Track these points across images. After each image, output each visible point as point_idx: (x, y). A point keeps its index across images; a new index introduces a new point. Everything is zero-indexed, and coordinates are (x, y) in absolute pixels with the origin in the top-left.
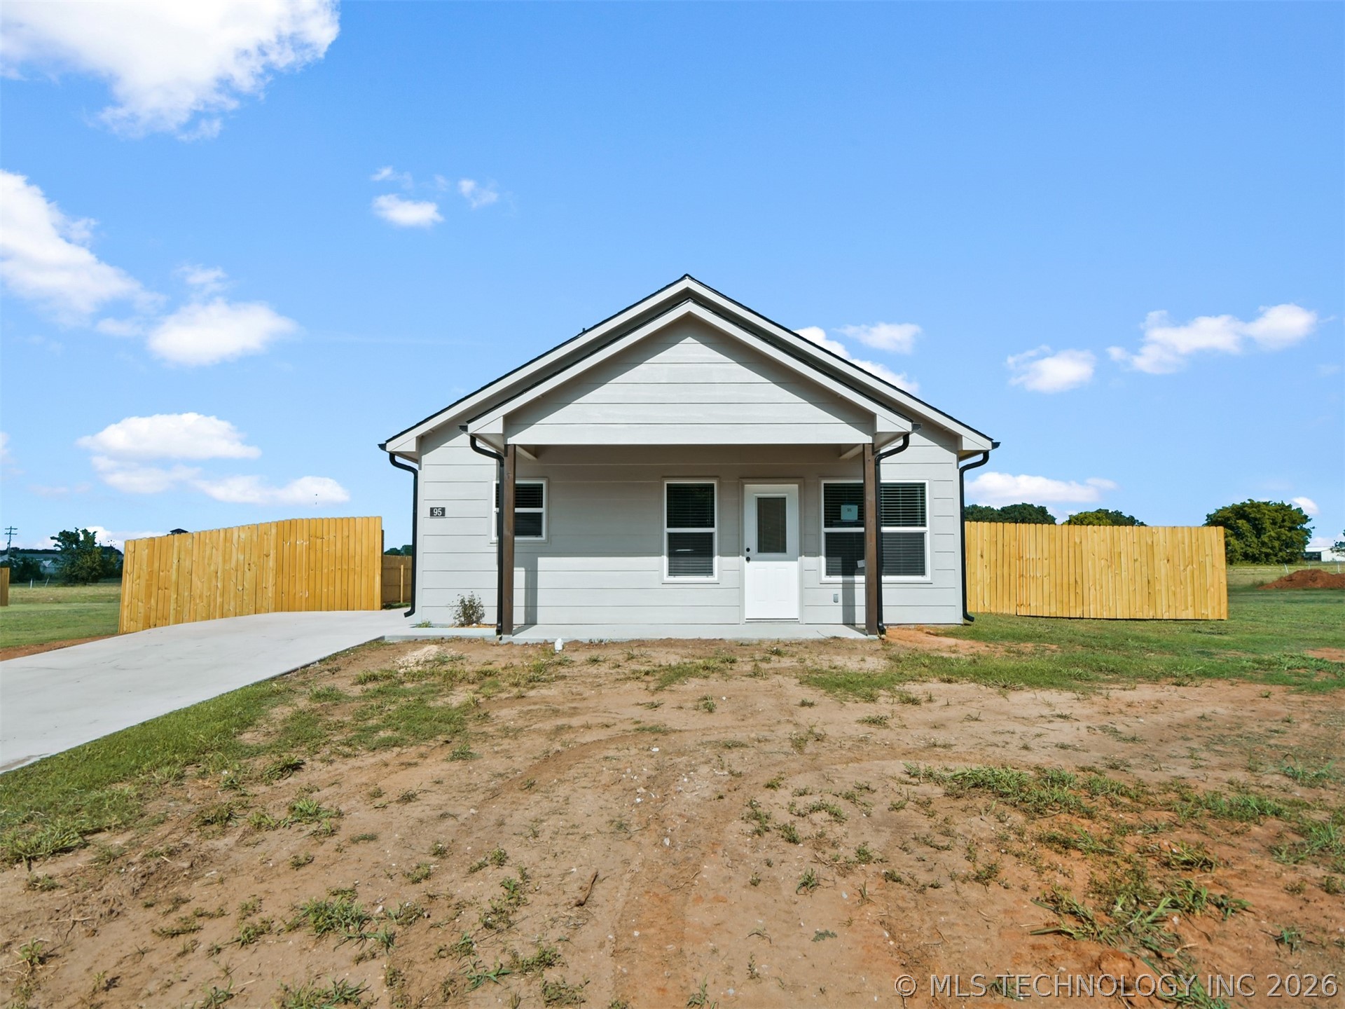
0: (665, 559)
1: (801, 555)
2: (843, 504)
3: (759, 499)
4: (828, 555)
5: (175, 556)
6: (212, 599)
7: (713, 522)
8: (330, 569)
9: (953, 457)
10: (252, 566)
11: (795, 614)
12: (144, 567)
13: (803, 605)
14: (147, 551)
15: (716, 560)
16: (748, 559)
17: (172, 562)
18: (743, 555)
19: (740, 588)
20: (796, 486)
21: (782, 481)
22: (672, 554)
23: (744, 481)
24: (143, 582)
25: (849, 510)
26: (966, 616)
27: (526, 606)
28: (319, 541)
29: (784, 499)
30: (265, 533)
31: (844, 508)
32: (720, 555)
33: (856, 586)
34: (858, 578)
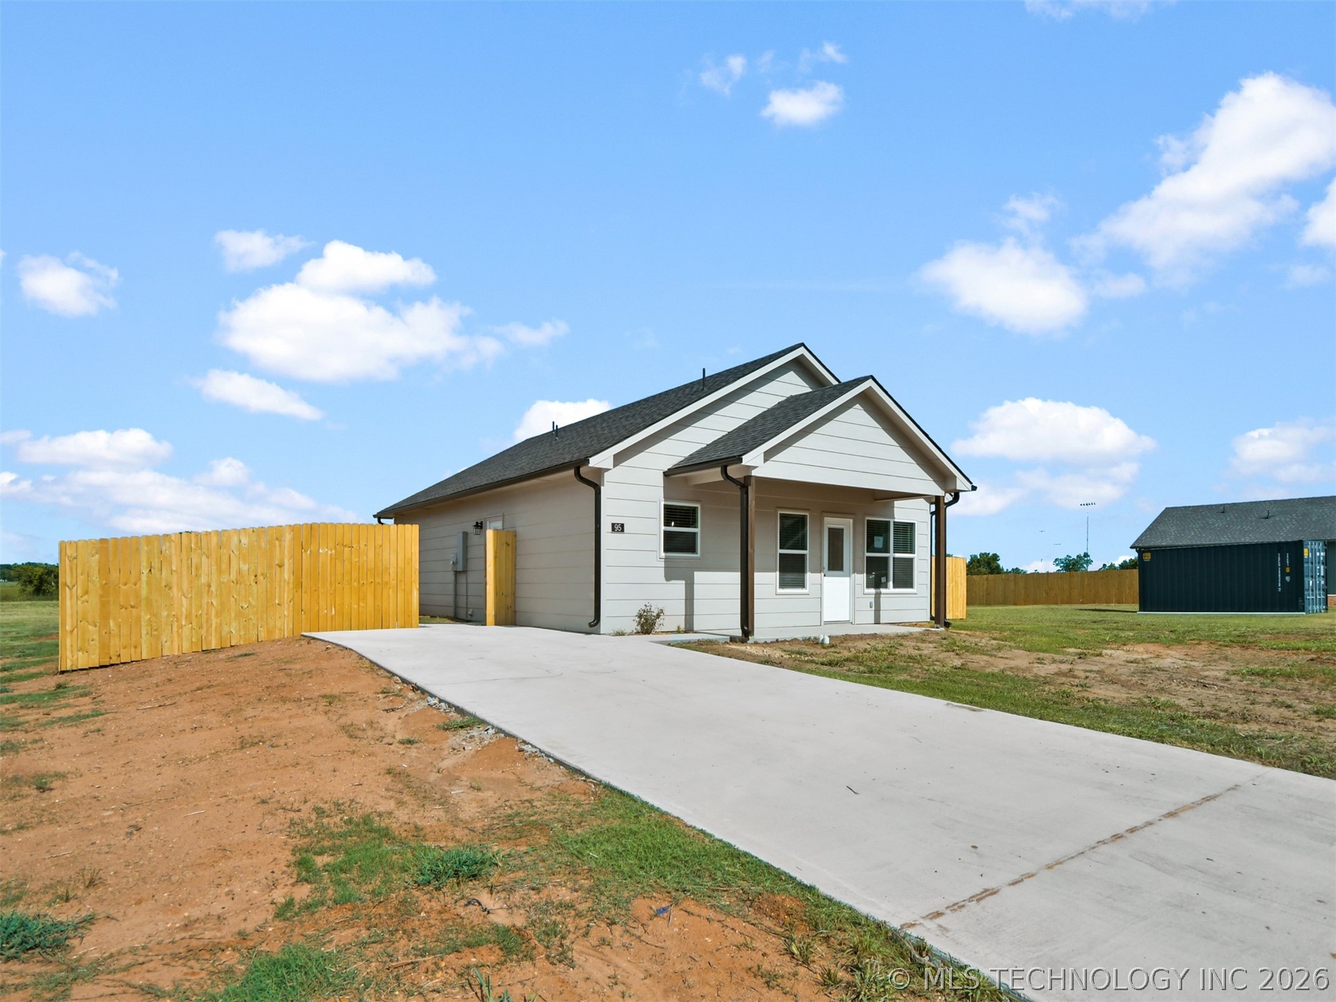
0: (778, 574)
1: (854, 573)
2: (875, 535)
3: (830, 530)
4: (867, 573)
5: (144, 564)
6: (204, 620)
8: (361, 582)
10: (260, 578)
11: (847, 616)
12: (95, 577)
13: (852, 610)
14: (97, 556)
15: (807, 576)
16: (822, 575)
17: (141, 573)
18: (820, 572)
19: (821, 598)
20: (850, 520)
21: (833, 515)
22: (783, 570)
23: (825, 514)
24: (94, 599)
25: (879, 540)
27: (686, 615)
28: (347, 549)
29: (843, 529)
30: (277, 539)
31: (877, 538)
32: (809, 571)
33: (882, 596)
34: (883, 590)
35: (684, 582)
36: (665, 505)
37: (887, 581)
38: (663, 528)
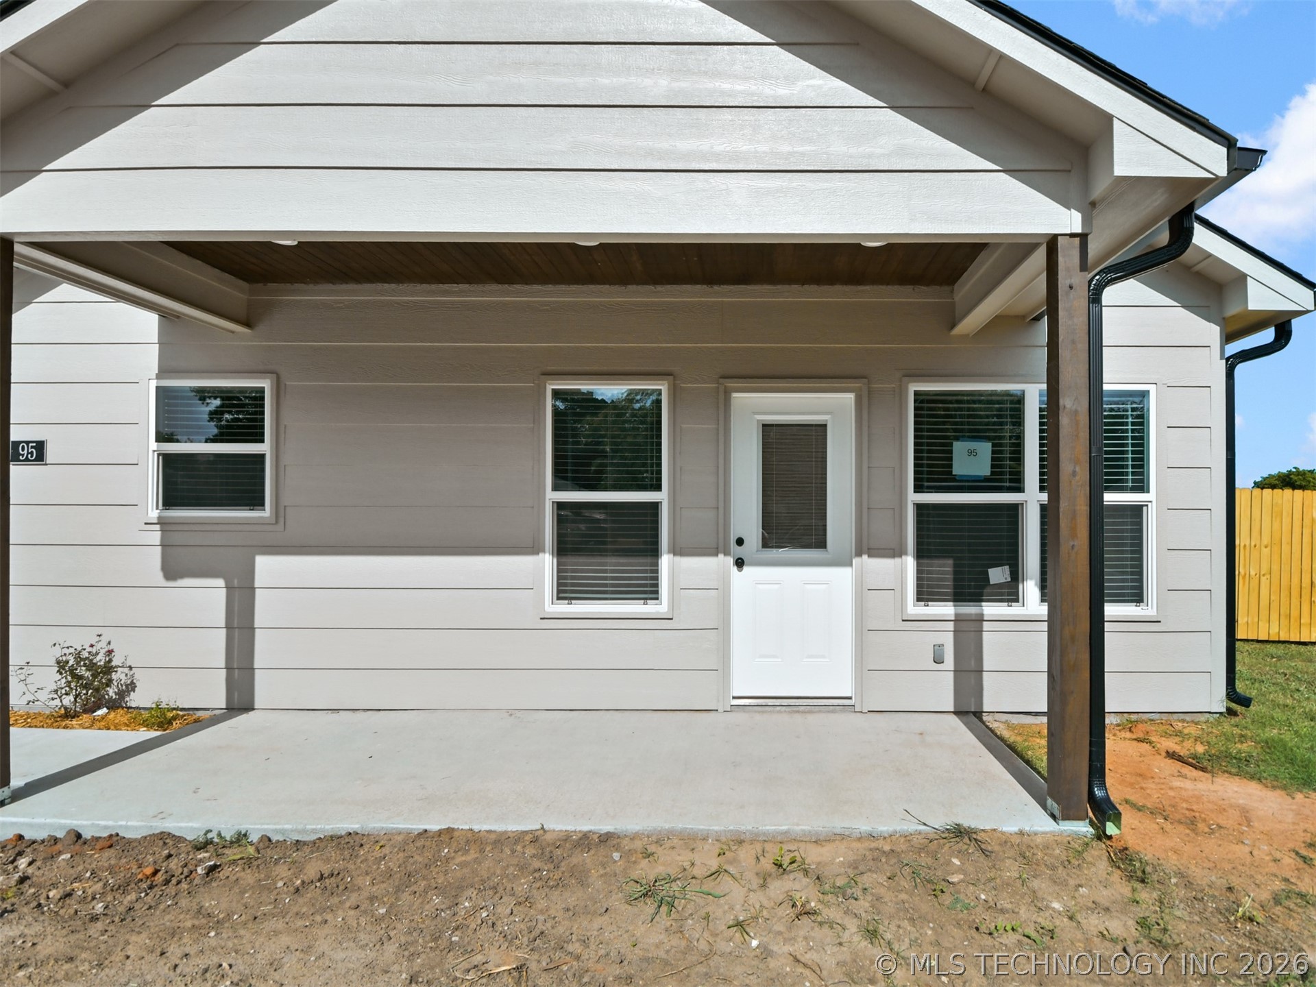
0: (547, 563)
1: (859, 554)
2: (957, 439)
3: (767, 428)
4: (921, 554)
7: (660, 479)
9: (1212, 332)
11: (845, 688)
13: (862, 668)
15: (666, 561)
16: (740, 563)
18: (727, 553)
19: (722, 628)
20: (851, 396)
22: (563, 549)
23: (731, 384)
25: (972, 453)
26: (1232, 694)
27: (229, 669)
29: (823, 426)
31: (959, 448)
32: (669, 552)
33: (986, 626)
34: (990, 609)
35: (221, 582)
36: (157, 388)
37: (1016, 576)
38: (153, 445)
